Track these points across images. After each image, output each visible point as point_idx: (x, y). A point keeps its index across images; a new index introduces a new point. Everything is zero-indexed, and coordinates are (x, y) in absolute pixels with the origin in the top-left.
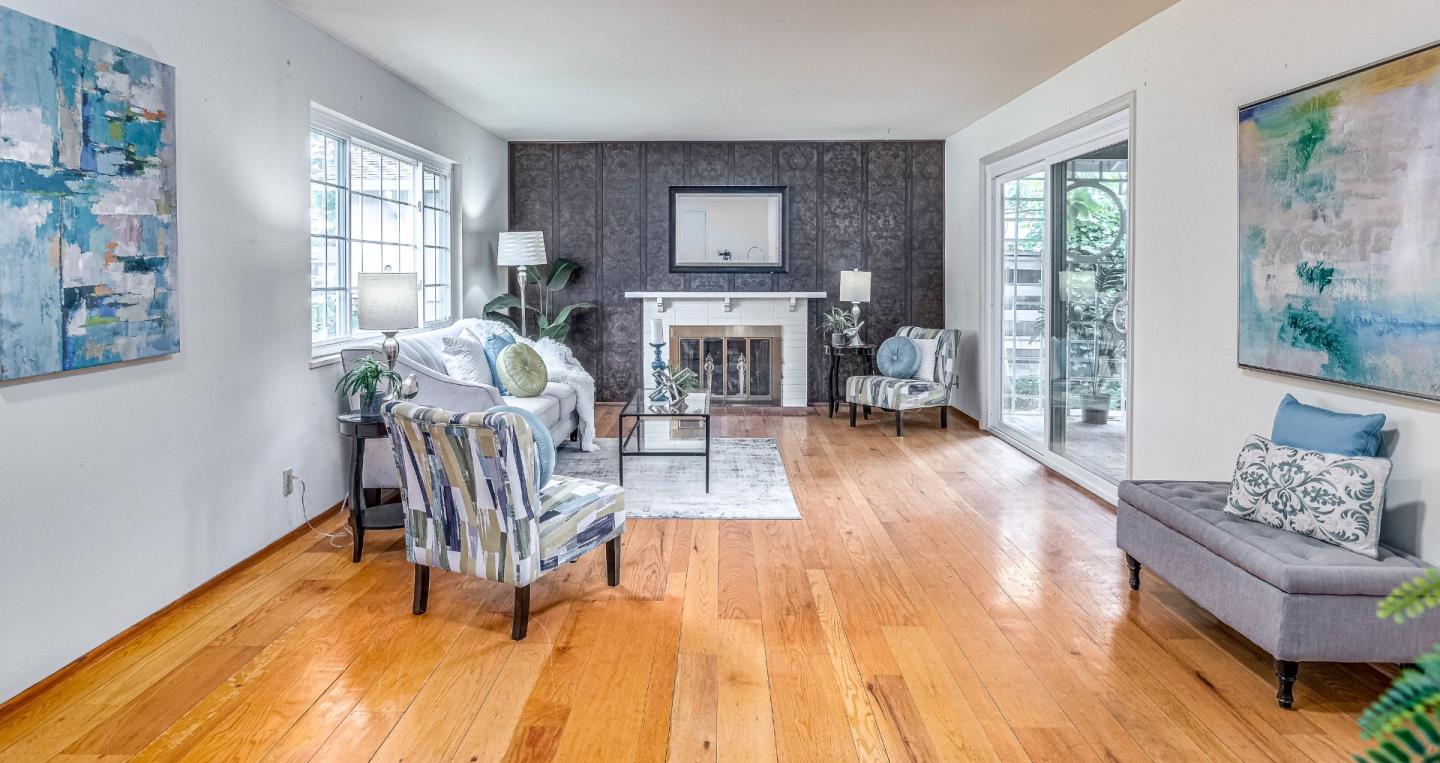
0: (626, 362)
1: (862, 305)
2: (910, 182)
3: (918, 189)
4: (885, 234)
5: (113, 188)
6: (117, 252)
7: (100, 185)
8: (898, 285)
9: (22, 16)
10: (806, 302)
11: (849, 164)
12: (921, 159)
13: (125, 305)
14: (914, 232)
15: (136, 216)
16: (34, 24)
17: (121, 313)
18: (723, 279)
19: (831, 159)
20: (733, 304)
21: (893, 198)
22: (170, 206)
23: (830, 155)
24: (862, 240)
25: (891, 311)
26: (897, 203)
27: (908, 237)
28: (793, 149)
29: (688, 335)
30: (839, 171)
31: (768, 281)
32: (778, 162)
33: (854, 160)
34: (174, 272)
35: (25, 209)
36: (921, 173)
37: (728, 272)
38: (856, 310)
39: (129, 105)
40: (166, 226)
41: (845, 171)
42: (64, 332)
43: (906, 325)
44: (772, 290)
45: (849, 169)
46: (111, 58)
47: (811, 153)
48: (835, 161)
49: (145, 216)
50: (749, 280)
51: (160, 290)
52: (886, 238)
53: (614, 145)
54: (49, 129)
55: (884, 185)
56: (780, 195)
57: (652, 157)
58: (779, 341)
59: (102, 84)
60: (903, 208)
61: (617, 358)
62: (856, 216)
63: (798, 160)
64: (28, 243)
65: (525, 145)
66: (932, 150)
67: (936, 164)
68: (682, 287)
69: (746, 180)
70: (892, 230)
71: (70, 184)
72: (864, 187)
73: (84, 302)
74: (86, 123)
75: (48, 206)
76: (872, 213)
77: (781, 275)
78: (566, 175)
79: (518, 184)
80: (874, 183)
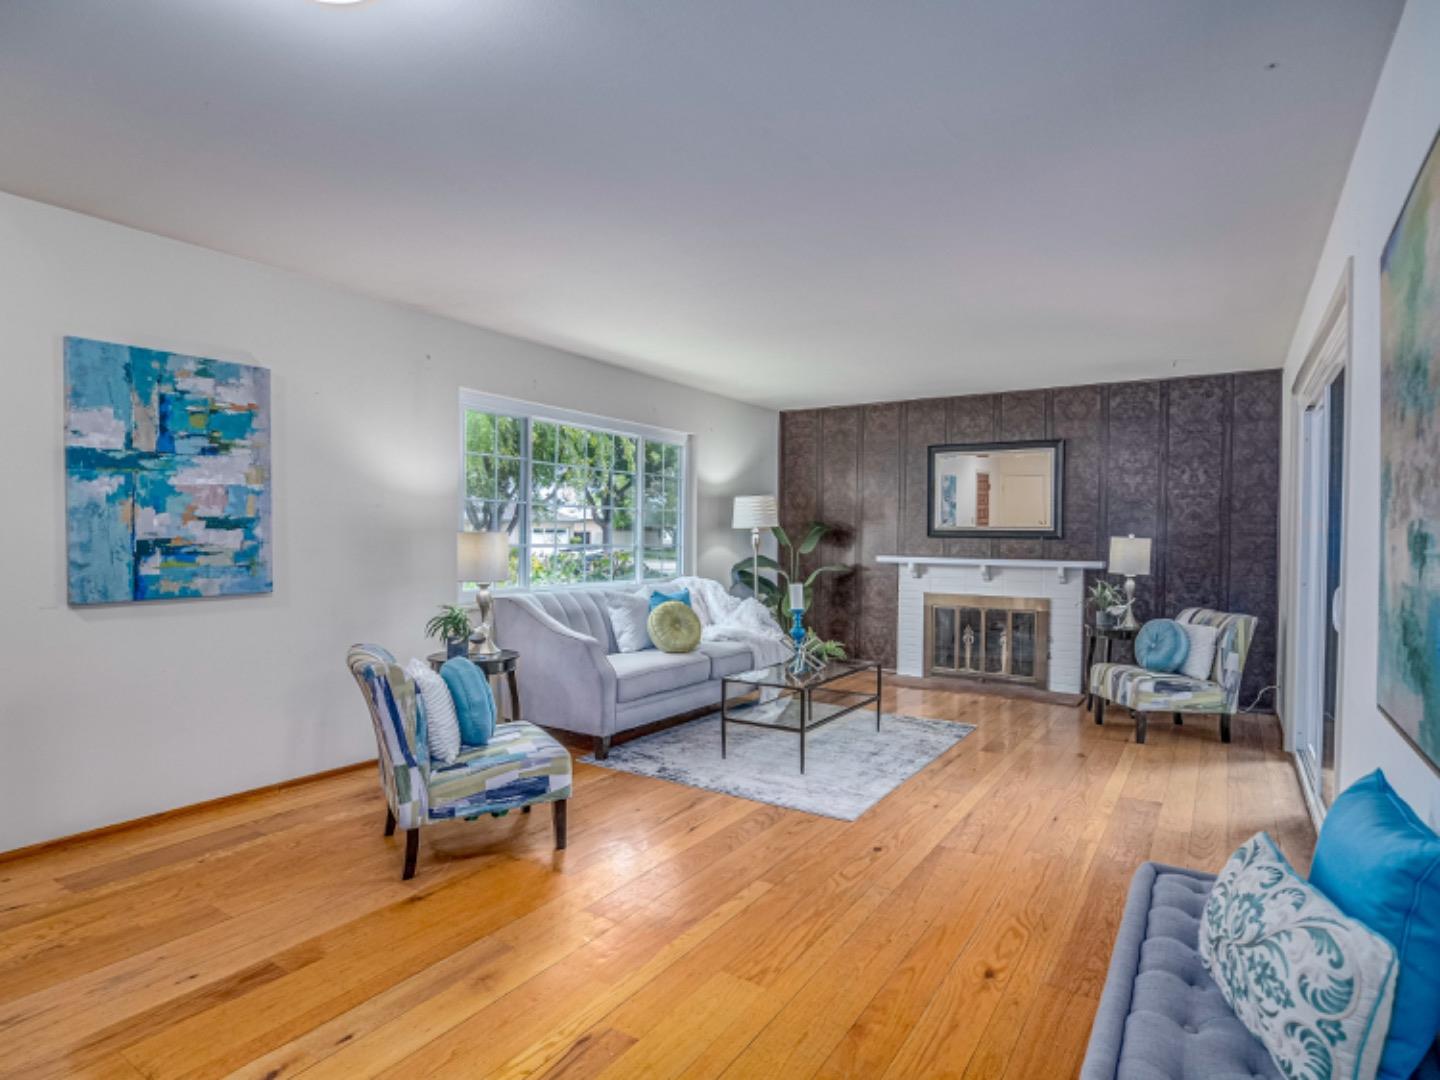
0: (883, 627)
1: (1138, 579)
2: (1228, 425)
3: (1241, 434)
4: (1191, 492)
5: (193, 465)
6: (198, 513)
7: (178, 463)
8: (1210, 555)
9: (91, 343)
10: (1082, 573)
11: (1143, 409)
12: (1246, 395)
13: (206, 554)
14: (1234, 490)
15: (221, 486)
16: (105, 347)
17: (200, 560)
18: (986, 544)
19: (1119, 405)
20: (991, 572)
21: (1205, 447)
22: (262, 477)
23: (1118, 399)
24: (1159, 501)
25: (1198, 588)
26: (1210, 454)
27: (1225, 495)
28: (1071, 396)
29: (942, 604)
30: (1130, 418)
31: (1038, 547)
32: (1053, 413)
33: (1151, 403)
34: (267, 529)
35: (95, 482)
36: (1247, 413)
37: (989, 537)
38: (1130, 584)
39: (214, 401)
40: (258, 493)
41: (1138, 417)
42: (136, 572)
43: (1193, 606)
44: (1042, 557)
45: (1143, 415)
46: (192, 366)
47: (1093, 399)
48: (1124, 406)
49: (231, 486)
50: (1016, 546)
51: (249, 543)
52: (1193, 498)
53: (875, 408)
54: (122, 423)
55: (1191, 432)
56: (1053, 449)
57: (913, 416)
58: (1047, 615)
59: (180, 386)
60: (1219, 459)
61: (876, 624)
62: (1151, 471)
63: (1077, 408)
64: (97, 506)
65: (795, 413)
66: (1264, 383)
67: (1269, 400)
68: (941, 552)
69: (1014, 435)
70: (1201, 487)
71: (144, 463)
72: (1163, 435)
73: (158, 550)
74: (163, 417)
75: (122, 479)
76: (1174, 467)
77: (1054, 541)
78: (830, 440)
79: (787, 452)
80: (1177, 429)
